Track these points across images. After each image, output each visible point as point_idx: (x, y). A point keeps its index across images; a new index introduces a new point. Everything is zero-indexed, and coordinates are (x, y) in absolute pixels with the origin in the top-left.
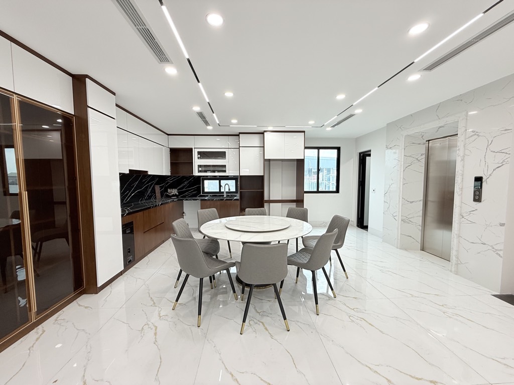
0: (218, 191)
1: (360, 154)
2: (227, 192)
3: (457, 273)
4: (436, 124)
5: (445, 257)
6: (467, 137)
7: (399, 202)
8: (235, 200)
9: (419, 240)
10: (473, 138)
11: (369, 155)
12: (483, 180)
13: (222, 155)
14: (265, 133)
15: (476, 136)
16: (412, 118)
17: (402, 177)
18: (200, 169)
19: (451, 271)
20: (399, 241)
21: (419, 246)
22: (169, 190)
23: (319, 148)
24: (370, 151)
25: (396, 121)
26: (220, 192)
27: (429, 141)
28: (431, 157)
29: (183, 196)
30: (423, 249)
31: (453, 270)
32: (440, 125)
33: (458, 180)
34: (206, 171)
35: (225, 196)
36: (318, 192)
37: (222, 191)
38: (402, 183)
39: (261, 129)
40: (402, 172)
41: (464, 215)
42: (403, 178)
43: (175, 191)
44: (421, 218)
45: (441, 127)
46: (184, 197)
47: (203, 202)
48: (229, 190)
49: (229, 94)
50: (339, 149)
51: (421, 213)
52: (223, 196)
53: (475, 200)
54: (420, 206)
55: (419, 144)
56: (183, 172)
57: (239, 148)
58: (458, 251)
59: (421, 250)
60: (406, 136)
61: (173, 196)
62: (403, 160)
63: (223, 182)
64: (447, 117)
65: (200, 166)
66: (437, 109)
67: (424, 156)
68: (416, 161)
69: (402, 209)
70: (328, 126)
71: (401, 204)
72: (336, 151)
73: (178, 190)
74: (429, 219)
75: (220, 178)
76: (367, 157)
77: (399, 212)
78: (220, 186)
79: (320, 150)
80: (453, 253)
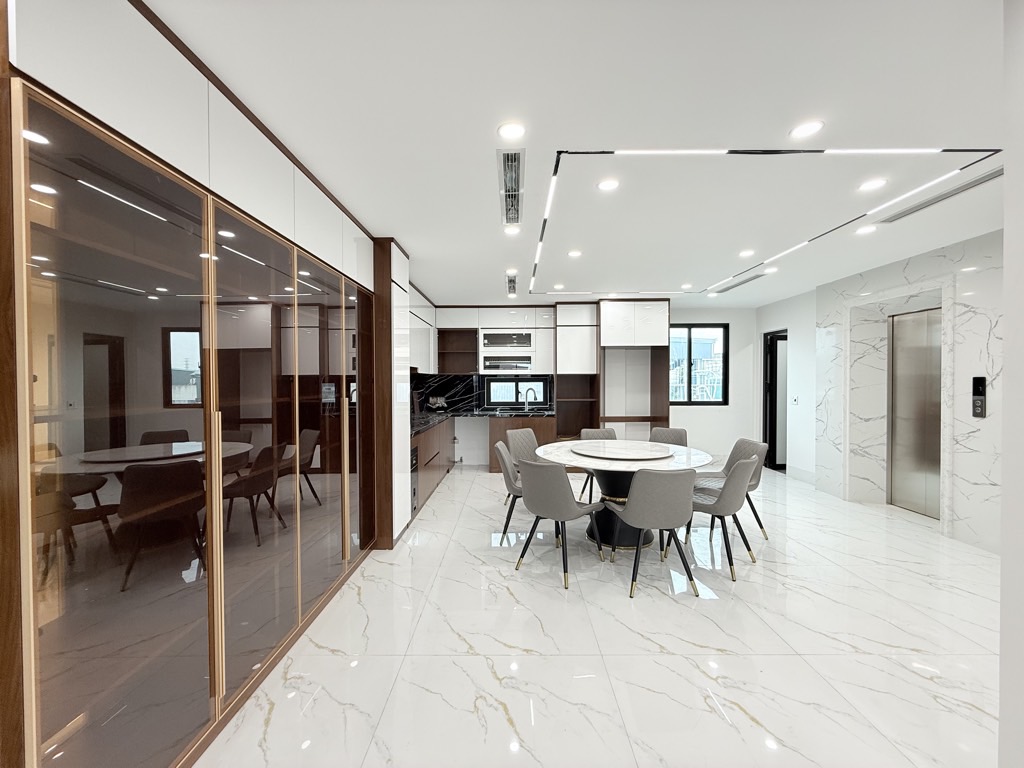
0: (514, 400)
1: (766, 335)
2: (530, 404)
3: (952, 536)
4: (905, 291)
5: (931, 513)
6: (957, 314)
7: (845, 418)
8: (548, 416)
9: (884, 487)
10: (966, 317)
11: (785, 338)
12: (987, 383)
13: (525, 339)
14: (602, 303)
15: (971, 314)
16: (862, 279)
17: (848, 376)
18: (488, 363)
19: (942, 534)
20: (847, 488)
21: (884, 496)
22: (431, 400)
23: (690, 326)
24: (786, 331)
25: (832, 283)
26: (517, 402)
27: (893, 316)
28: (899, 345)
29: (455, 408)
30: (891, 502)
31: (946, 530)
32: (911, 294)
33: (946, 381)
34: (497, 367)
35: (526, 410)
36: (690, 403)
37: (520, 400)
38: (848, 389)
39: (596, 298)
40: (848, 370)
41: (959, 438)
42: (851, 380)
43: (441, 402)
44: (885, 447)
45: (912, 296)
46: (457, 410)
47: (493, 419)
48: (536, 399)
49: (575, 254)
50: (726, 327)
51: (884, 439)
52: (523, 409)
53: (975, 415)
54: (883, 426)
55: (876, 322)
56: (456, 369)
57: (555, 328)
58: (952, 499)
59: (888, 503)
60: (852, 309)
61: (439, 408)
62: (848, 349)
63: (523, 386)
64: (922, 281)
65: (486, 359)
66: (904, 267)
67: (886, 342)
68: (872, 350)
69: (850, 431)
70: (712, 291)
71: (848, 424)
72: (720, 331)
73: (447, 399)
74: (900, 450)
75: (517, 379)
76: (779, 342)
77: (845, 436)
78: (517, 392)
79: (693, 330)
80: (945, 503)
